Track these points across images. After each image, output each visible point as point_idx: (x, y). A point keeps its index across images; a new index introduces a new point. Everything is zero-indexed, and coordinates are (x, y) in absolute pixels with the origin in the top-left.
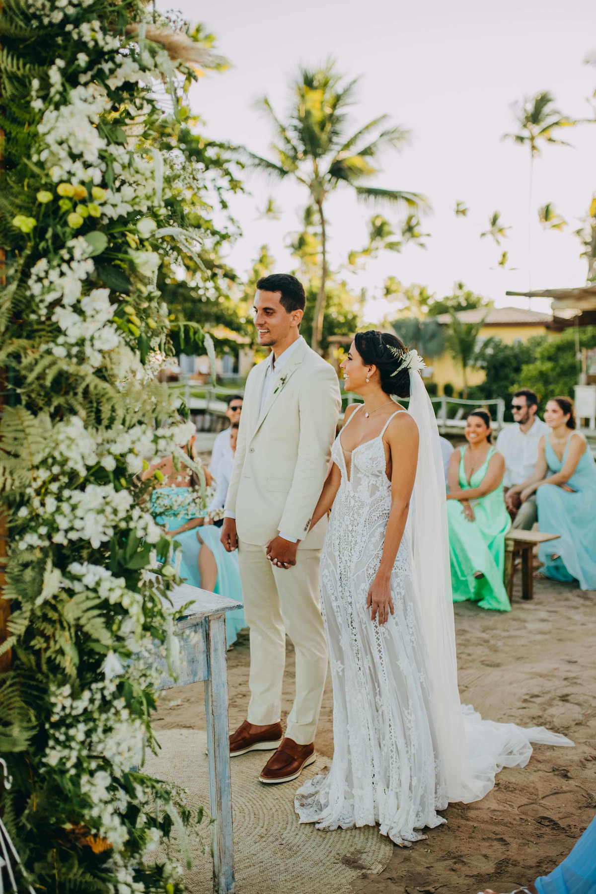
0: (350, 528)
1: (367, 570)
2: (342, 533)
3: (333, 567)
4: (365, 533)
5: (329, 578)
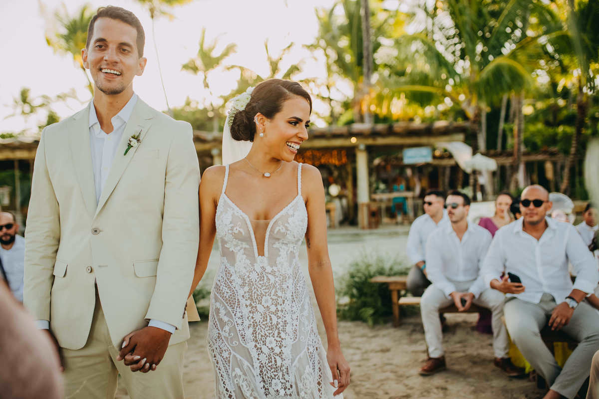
0: (273, 308)
1: (308, 349)
2: (258, 317)
3: (246, 363)
4: (294, 309)
5: (242, 377)
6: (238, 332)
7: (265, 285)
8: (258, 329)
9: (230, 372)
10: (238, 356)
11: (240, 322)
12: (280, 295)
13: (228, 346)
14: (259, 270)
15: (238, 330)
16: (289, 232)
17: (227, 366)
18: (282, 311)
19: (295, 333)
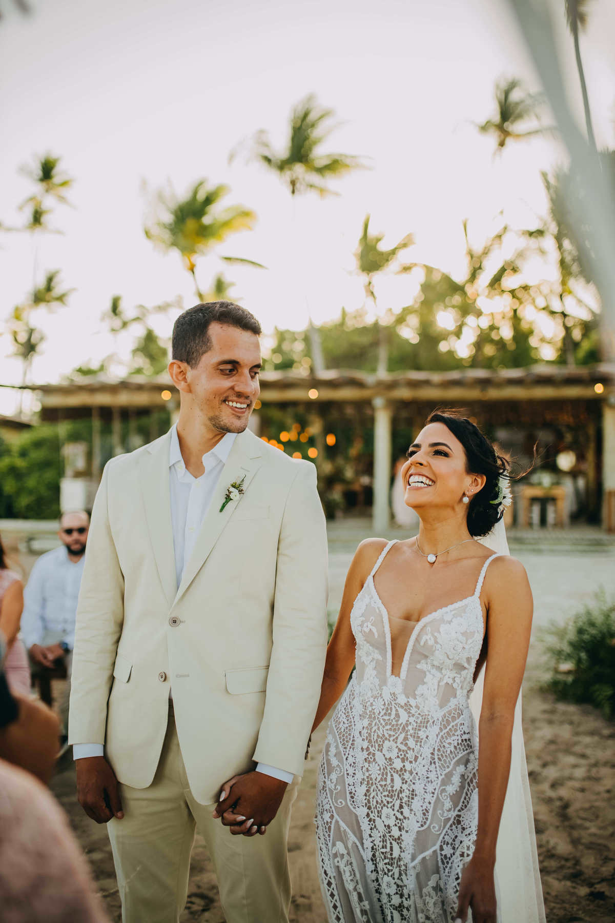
0: (398, 764)
1: (442, 849)
2: (375, 772)
3: (352, 838)
4: (432, 776)
5: (346, 858)
6: (347, 786)
7: (390, 724)
8: (374, 791)
9: (330, 845)
10: (342, 824)
11: (351, 771)
12: (412, 747)
13: (332, 805)
14: (387, 697)
15: (347, 783)
16: (438, 646)
17: (327, 835)
18: (411, 773)
19: (424, 814)
